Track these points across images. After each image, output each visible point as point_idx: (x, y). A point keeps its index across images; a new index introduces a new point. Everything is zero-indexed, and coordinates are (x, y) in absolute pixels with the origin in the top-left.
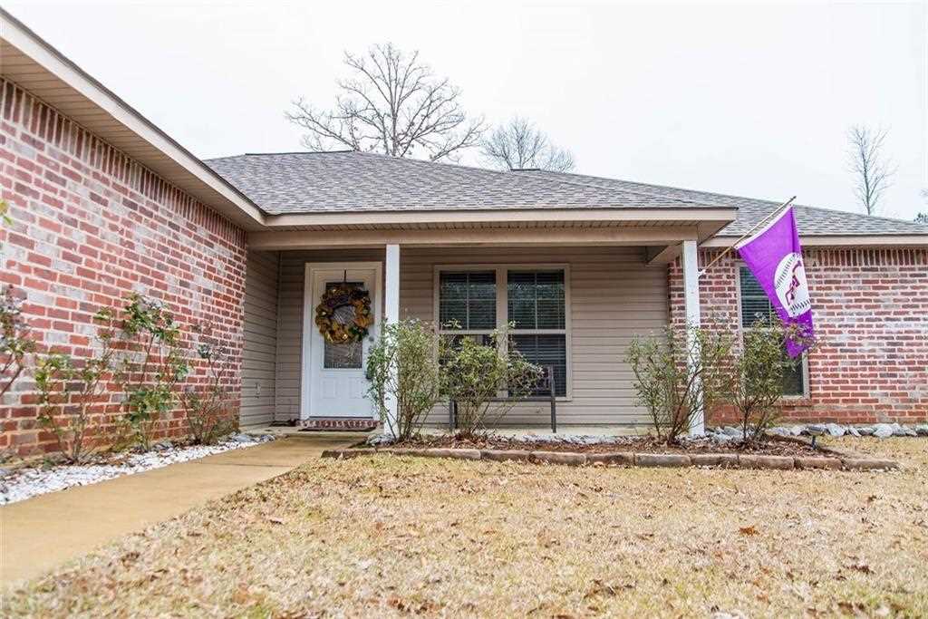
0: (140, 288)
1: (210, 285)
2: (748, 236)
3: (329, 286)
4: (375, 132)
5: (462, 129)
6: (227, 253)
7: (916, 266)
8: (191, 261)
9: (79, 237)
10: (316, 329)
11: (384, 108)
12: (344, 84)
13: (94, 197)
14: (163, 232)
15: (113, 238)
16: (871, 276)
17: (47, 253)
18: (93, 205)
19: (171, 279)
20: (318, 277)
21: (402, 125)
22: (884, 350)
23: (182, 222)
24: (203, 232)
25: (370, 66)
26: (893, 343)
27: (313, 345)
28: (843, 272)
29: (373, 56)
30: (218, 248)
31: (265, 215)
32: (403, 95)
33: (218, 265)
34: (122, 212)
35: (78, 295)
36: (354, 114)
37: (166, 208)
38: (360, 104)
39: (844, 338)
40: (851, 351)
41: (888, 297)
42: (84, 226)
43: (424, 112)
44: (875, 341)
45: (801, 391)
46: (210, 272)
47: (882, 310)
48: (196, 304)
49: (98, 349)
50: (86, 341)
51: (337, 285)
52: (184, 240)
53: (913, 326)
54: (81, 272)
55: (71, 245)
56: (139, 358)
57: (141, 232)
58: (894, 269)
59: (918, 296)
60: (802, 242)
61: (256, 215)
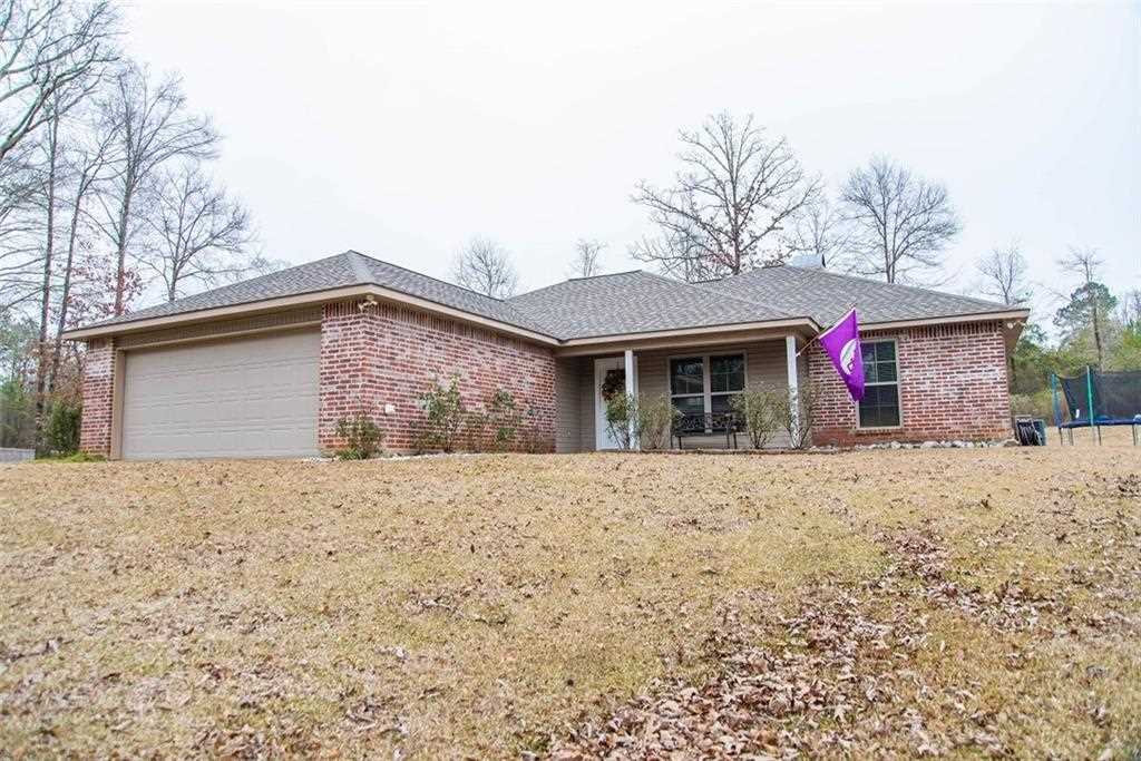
0: (500, 386)
1: (534, 380)
2: (831, 327)
3: (609, 372)
4: (717, 201)
5: (801, 186)
6: (542, 363)
7: (981, 334)
8: (523, 370)
9: (475, 369)
10: (602, 399)
11: (724, 176)
12: (685, 157)
13: (480, 353)
14: (508, 360)
15: (487, 367)
16: (946, 343)
17: (466, 378)
18: (480, 356)
19: (513, 380)
20: (601, 367)
21: (742, 191)
22: (956, 394)
23: (516, 352)
24: (528, 355)
25: (706, 139)
26: (962, 389)
27: (601, 409)
28: (926, 342)
29: (707, 130)
30: (537, 361)
31: (560, 341)
32: (742, 160)
33: (538, 369)
34: (490, 355)
35: (477, 392)
36: (696, 186)
37: (509, 349)
38: (702, 174)
39: (927, 386)
40: (931, 395)
41: (959, 357)
42: (477, 365)
43: (760, 178)
44: (949, 388)
45: (898, 424)
46: (534, 373)
47: (954, 366)
48: (527, 390)
49: (485, 412)
50: (480, 409)
51: (613, 372)
52: (519, 361)
53: (977, 376)
54: (477, 383)
55: (472, 373)
56: (501, 416)
57: (499, 362)
58: (964, 338)
59: (981, 355)
60: (860, 328)
61: (555, 343)
